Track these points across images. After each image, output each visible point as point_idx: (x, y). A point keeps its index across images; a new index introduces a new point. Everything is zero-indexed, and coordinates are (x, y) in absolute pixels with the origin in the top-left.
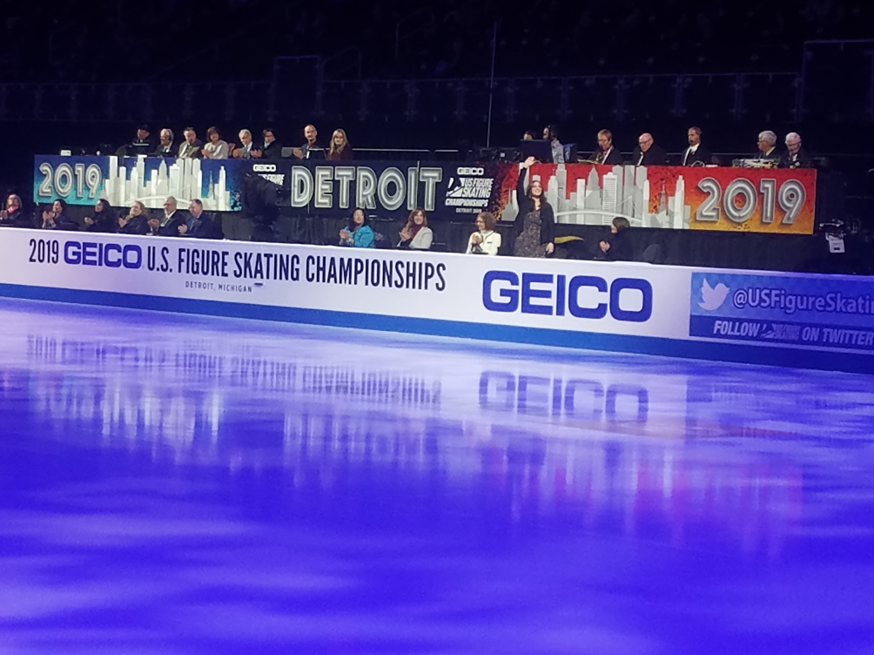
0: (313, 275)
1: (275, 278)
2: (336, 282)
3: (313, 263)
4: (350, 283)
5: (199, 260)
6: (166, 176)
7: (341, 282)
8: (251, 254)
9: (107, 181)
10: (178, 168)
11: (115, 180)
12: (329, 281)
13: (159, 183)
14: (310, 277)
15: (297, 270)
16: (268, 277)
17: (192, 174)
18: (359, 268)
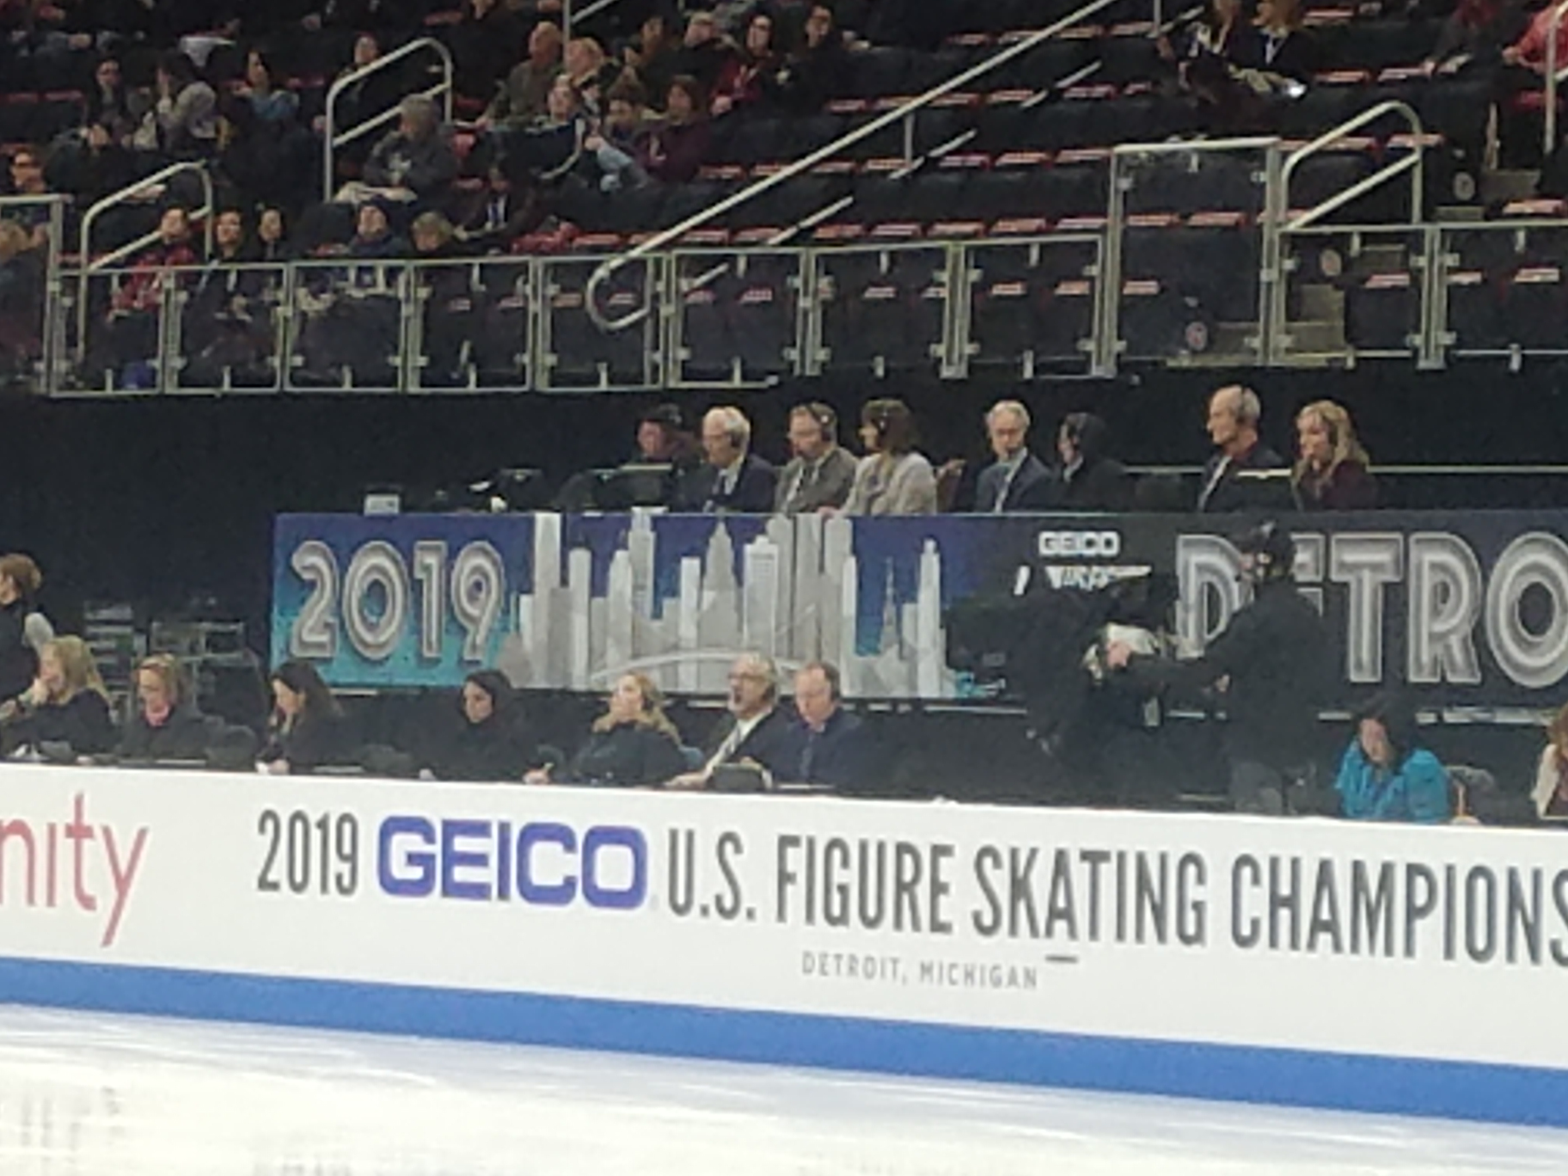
0: (1255, 924)
1: (1120, 935)
2: (1337, 947)
3: (1256, 880)
4: (1389, 950)
5: (849, 877)
6: (732, 580)
7: (1355, 948)
8: (1033, 852)
9: (525, 600)
10: (774, 550)
11: (553, 593)
12: (1311, 945)
13: (705, 605)
14: (1246, 931)
15: (1198, 907)
16: (1094, 932)
17: (822, 568)
18: (1421, 899)
